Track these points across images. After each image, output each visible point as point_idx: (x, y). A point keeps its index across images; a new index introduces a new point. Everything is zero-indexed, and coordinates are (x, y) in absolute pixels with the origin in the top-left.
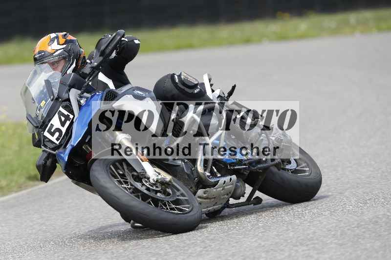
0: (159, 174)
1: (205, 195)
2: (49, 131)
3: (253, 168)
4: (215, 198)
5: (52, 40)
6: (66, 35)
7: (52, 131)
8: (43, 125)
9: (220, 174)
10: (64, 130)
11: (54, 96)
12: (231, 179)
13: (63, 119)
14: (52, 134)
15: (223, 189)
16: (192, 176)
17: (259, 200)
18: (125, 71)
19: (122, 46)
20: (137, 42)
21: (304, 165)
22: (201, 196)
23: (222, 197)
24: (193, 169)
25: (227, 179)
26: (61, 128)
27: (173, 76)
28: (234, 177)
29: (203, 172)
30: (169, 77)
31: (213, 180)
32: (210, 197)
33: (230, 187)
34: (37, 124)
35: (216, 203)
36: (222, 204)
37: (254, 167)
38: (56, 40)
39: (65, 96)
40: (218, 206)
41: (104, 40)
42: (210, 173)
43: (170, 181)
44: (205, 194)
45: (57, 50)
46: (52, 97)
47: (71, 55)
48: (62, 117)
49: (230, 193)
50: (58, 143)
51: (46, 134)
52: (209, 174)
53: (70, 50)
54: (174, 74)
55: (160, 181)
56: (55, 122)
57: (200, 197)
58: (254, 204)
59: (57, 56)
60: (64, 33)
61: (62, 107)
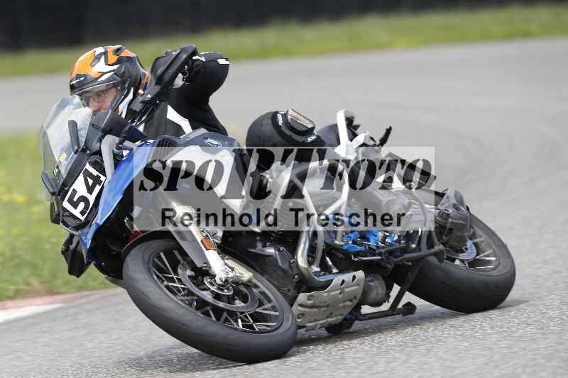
0: (233, 269)
1: (310, 302)
2: (70, 201)
3: (396, 260)
4: (327, 306)
5: (97, 58)
6: (119, 49)
7: (75, 200)
8: (61, 190)
9: (337, 268)
10: (92, 199)
11: (79, 147)
12: (354, 277)
13: (91, 182)
14: (75, 205)
15: (340, 293)
16: (290, 272)
17: (410, 308)
18: (210, 104)
19: (196, 69)
20: (222, 61)
21: (489, 252)
22: (304, 303)
23: (341, 305)
24: (292, 261)
25: (348, 277)
26: (88, 196)
27: (274, 115)
28: (360, 274)
29: (306, 266)
30: (270, 116)
31: (322, 279)
32: (318, 305)
33: (355, 290)
34: (54, 189)
35: (331, 314)
36: (341, 315)
37: (396, 257)
38: (103, 58)
39: (95, 146)
40: (335, 319)
41: (161, 59)
42: (320, 267)
43: (250, 281)
44: (309, 299)
45: (104, 73)
46: (76, 148)
47: (126, 80)
48: (88, 178)
49: (355, 298)
50: (82, 218)
51: (66, 204)
52: (318, 269)
53: (124, 73)
54: (277, 113)
55: (231, 280)
56: (80, 186)
57: (301, 305)
58: (404, 314)
59: (104, 82)
60: (117, 47)
61: (89, 164)
